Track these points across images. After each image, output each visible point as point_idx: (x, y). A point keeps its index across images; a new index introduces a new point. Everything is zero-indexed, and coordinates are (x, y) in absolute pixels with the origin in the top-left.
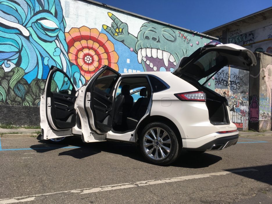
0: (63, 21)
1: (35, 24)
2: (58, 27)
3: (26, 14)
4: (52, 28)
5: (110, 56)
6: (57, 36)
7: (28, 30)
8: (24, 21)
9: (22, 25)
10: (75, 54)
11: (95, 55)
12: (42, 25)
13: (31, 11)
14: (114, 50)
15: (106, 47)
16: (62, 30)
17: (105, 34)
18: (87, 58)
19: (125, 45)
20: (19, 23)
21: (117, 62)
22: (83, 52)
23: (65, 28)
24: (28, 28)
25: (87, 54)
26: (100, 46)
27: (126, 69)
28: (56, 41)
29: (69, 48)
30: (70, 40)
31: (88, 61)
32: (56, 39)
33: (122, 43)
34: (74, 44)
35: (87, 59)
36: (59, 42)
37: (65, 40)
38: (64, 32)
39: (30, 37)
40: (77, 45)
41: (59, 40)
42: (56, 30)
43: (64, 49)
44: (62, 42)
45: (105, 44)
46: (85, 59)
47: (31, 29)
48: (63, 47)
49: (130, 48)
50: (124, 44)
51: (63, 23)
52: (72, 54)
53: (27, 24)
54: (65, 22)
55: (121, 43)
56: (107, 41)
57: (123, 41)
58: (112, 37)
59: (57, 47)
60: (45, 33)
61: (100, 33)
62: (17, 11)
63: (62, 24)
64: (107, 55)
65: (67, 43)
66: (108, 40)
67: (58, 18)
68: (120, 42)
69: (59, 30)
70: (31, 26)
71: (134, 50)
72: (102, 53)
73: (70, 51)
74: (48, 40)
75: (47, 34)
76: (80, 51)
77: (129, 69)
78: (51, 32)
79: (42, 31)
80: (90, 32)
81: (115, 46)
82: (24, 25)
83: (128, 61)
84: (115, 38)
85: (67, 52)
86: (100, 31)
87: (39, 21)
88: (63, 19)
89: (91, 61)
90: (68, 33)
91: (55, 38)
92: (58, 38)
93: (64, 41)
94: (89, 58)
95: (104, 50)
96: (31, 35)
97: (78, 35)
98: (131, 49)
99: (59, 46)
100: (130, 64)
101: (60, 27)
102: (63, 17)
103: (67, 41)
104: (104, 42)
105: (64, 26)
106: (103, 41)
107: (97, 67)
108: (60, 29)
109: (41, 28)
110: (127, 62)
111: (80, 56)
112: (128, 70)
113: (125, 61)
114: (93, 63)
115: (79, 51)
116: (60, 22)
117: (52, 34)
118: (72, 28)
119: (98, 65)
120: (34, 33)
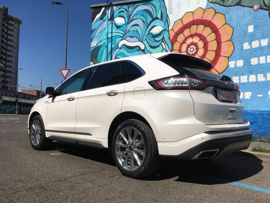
0: (167, 20)
1: (148, 35)
2: (163, 29)
3: (142, 30)
4: (159, 32)
5: (220, 34)
6: (163, 38)
7: (144, 44)
8: (141, 37)
9: (140, 41)
10: (178, 49)
11: (199, 41)
12: (152, 34)
13: (145, 26)
14: (224, 23)
15: (214, 24)
16: (167, 30)
17: (212, 8)
18: (191, 48)
19: (244, 6)
20: (139, 41)
21: (231, 38)
22: (186, 43)
23: (169, 26)
24: (144, 42)
25: (191, 43)
26: (205, 27)
27: (248, 43)
28: (163, 43)
29: (173, 45)
30: (173, 36)
31: (192, 52)
32: (163, 41)
33: (238, 5)
34: (177, 39)
35: (190, 50)
36: (164, 43)
37: (169, 38)
38: (168, 30)
39: (145, 49)
40: (181, 38)
41: (164, 41)
42: (162, 33)
43: (168, 49)
44: (167, 42)
45: (212, 21)
46: (188, 50)
47: (145, 42)
48: (168, 47)
49: (252, 7)
50: (241, 6)
51: (168, 22)
52: (176, 50)
53: (143, 39)
54: (169, 20)
55: (236, 6)
56: (214, 16)
57: (239, 2)
58: (221, 5)
59: (163, 49)
60: (154, 40)
61: (204, 11)
62: (137, 31)
63: (166, 24)
64: (215, 34)
65: (171, 41)
66: (216, 13)
67: (163, 20)
68: (234, 6)
69: (164, 31)
70: (146, 39)
71: (261, 6)
72: (208, 35)
73: (174, 48)
74: (156, 46)
75: (156, 41)
76: (183, 44)
77: (253, 40)
78: (158, 37)
79: (152, 39)
80: (193, 16)
81: (226, 16)
82: (141, 41)
83: (251, 29)
84: (225, 5)
85: (171, 50)
86: (204, 8)
87: (150, 32)
88: (167, 18)
89: (195, 50)
90: (172, 29)
91: (161, 41)
92: (163, 40)
93: (169, 40)
94: (193, 48)
95: (211, 30)
96: (145, 47)
97: (181, 27)
98: (256, 7)
99: (164, 47)
100: (254, 32)
101: (165, 27)
102: (167, 15)
103: (171, 39)
104: (210, 19)
105: (168, 24)
106: (208, 19)
107: (203, 56)
108: (166, 30)
109: (152, 37)
110: (248, 32)
111: (183, 50)
112: (250, 44)
113: (246, 31)
114: (197, 52)
115: (181, 44)
116: (165, 22)
117: (159, 38)
118: (175, 22)
119: (203, 53)
120: (148, 44)
